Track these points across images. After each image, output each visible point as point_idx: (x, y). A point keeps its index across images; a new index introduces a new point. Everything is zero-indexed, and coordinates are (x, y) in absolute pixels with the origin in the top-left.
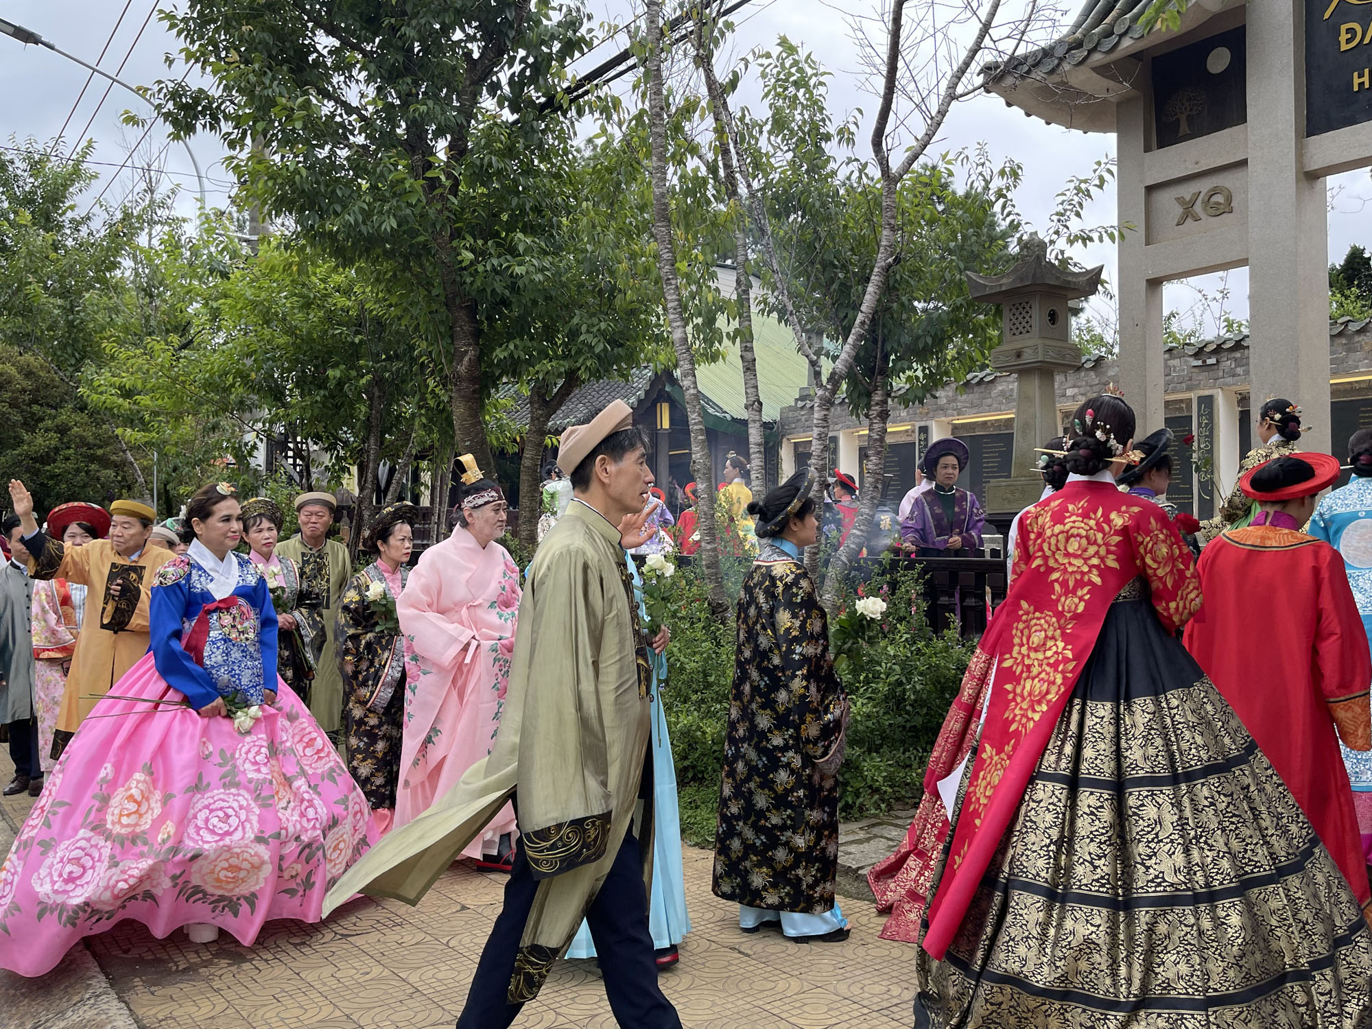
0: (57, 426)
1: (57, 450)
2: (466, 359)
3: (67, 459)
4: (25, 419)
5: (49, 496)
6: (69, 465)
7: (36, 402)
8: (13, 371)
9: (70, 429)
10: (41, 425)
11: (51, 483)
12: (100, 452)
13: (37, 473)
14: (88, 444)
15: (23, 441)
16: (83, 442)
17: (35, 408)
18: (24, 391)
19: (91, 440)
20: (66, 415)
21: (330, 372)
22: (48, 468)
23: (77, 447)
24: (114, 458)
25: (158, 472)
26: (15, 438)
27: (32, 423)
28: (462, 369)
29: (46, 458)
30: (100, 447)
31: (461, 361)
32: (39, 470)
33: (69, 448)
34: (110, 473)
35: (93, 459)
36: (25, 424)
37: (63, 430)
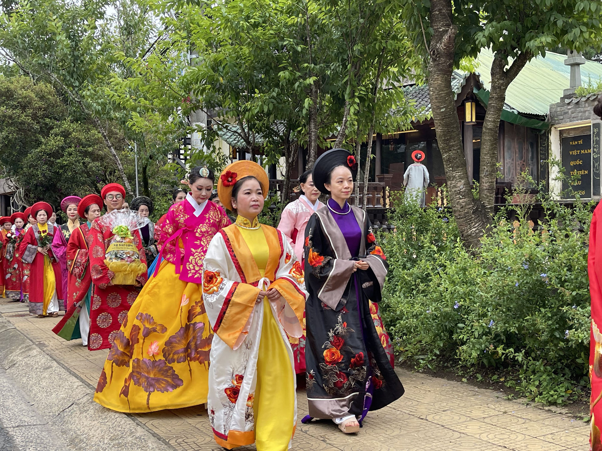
0: (62, 132)
1: (63, 148)
2: (446, 38)
3: (70, 154)
4: (41, 128)
5: (60, 181)
6: (72, 159)
7: (47, 117)
8: (33, 95)
9: (70, 134)
10: (52, 132)
11: (61, 171)
12: (90, 149)
13: (51, 164)
14: (82, 144)
15: (41, 143)
16: (79, 143)
17: (47, 120)
18: (40, 108)
19: (84, 140)
20: (66, 125)
21: (281, 74)
22: (58, 161)
23: (76, 147)
24: (101, 152)
25: (138, 160)
26: (36, 140)
27: (46, 131)
28: (441, 46)
29: (57, 154)
30: (90, 146)
31: (441, 39)
32: (53, 162)
33: (71, 147)
34: (98, 164)
35: (86, 154)
36: (41, 132)
37: (66, 134)
